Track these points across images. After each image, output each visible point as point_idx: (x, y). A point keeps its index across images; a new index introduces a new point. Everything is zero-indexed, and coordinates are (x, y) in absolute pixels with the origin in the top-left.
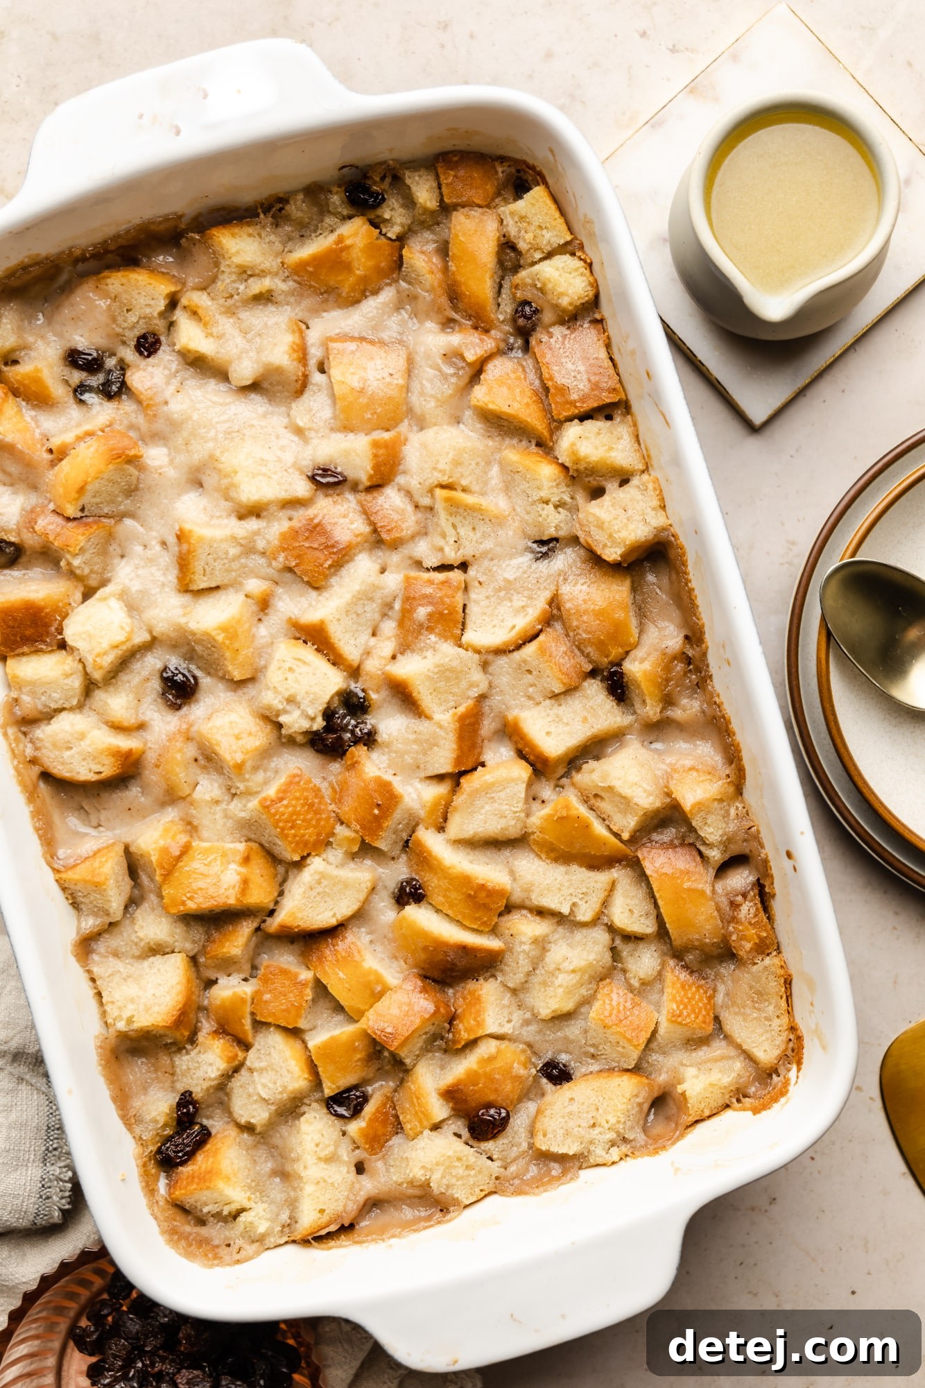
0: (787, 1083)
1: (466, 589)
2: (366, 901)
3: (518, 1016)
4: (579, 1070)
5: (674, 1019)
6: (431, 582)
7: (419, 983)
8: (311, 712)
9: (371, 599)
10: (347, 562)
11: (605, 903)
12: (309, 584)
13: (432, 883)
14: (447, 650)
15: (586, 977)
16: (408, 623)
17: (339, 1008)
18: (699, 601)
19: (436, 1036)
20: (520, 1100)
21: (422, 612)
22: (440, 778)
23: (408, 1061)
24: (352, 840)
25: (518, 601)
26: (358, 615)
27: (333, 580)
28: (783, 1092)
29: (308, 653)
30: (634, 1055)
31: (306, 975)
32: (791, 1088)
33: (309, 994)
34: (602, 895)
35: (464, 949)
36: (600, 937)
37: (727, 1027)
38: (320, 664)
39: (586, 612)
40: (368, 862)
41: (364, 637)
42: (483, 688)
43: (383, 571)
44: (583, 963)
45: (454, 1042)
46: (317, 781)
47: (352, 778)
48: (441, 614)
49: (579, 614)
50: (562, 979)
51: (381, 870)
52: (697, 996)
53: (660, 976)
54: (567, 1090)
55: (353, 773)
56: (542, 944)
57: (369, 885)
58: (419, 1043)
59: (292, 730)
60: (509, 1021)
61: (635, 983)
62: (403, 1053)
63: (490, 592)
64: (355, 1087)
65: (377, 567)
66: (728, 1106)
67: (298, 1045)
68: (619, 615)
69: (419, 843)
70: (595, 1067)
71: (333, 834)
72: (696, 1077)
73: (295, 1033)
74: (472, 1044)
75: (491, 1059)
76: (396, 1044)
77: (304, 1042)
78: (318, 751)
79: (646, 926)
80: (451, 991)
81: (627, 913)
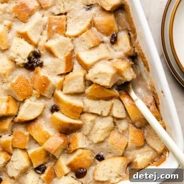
0: (165, 157)
1: (66, 20)
2: (43, 111)
3: (88, 143)
4: (106, 156)
5: (132, 141)
6: (56, 19)
7: (59, 134)
8: (24, 58)
9: (40, 25)
10: (33, 14)
11: (111, 110)
12: (22, 21)
13: (61, 106)
14: (62, 38)
15: (107, 131)
16: (50, 31)
17: (37, 143)
18: (134, 21)
19: (65, 149)
20: (90, 166)
21: (54, 28)
22: (61, 75)
23: (57, 157)
24: (37, 94)
25: (81, 22)
26: (36, 29)
27: (29, 20)
28: (165, 160)
29: (22, 41)
30: (121, 152)
31: (27, 133)
32: (167, 158)
33: (28, 139)
34: (109, 108)
35: (71, 124)
36: (110, 119)
37: (148, 142)
38: (26, 44)
39: (102, 25)
40: (43, 100)
41: (38, 36)
42: (72, 48)
43: (43, 16)
44: (106, 127)
45: (70, 151)
46: (27, 78)
47: (36, 76)
48: (59, 28)
49: (100, 25)
50: (100, 132)
51: (46, 102)
52: (139, 134)
53: (128, 129)
54: (103, 162)
55: (37, 75)
56: (93, 122)
57: (43, 107)
58: (60, 151)
59: (19, 63)
60: (85, 144)
61: (121, 132)
62: (55, 154)
63: (73, 20)
64: (43, 165)
65: (41, 15)
66: (149, 165)
67: (26, 153)
68: (112, 25)
69: (56, 95)
70: (111, 156)
71: (32, 93)
72: (140, 157)
73: (24, 150)
74: (75, 151)
75: (81, 155)
76: (53, 152)
77: (27, 153)
78: (27, 69)
79: (123, 115)
80: (68, 136)
81: (117, 112)
